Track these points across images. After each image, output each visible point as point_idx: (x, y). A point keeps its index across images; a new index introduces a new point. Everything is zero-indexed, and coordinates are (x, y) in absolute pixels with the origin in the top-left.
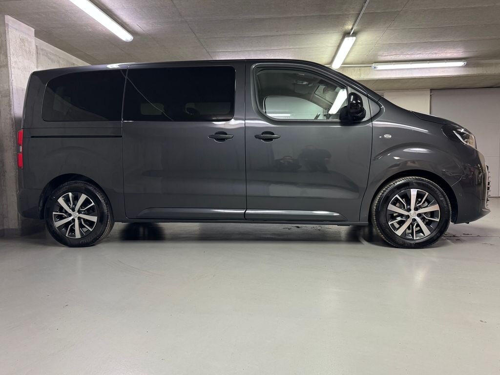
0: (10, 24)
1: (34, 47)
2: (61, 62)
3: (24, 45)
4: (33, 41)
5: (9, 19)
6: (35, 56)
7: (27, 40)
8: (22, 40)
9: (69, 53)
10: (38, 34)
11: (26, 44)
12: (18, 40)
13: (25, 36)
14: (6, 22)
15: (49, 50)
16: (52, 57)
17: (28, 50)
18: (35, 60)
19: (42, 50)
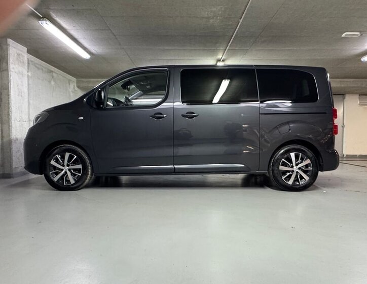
0: (10, 44)
1: (26, 59)
2: (44, 69)
3: (20, 58)
4: (26, 56)
5: (10, 41)
6: (26, 65)
7: (22, 55)
8: (18, 55)
9: (50, 64)
10: (29, 52)
11: (21, 57)
12: (16, 55)
13: (20, 52)
14: (8, 43)
15: (36, 62)
16: (37, 66)
17: (22, 61)
18: (26, 68)
19: (32, 61)
